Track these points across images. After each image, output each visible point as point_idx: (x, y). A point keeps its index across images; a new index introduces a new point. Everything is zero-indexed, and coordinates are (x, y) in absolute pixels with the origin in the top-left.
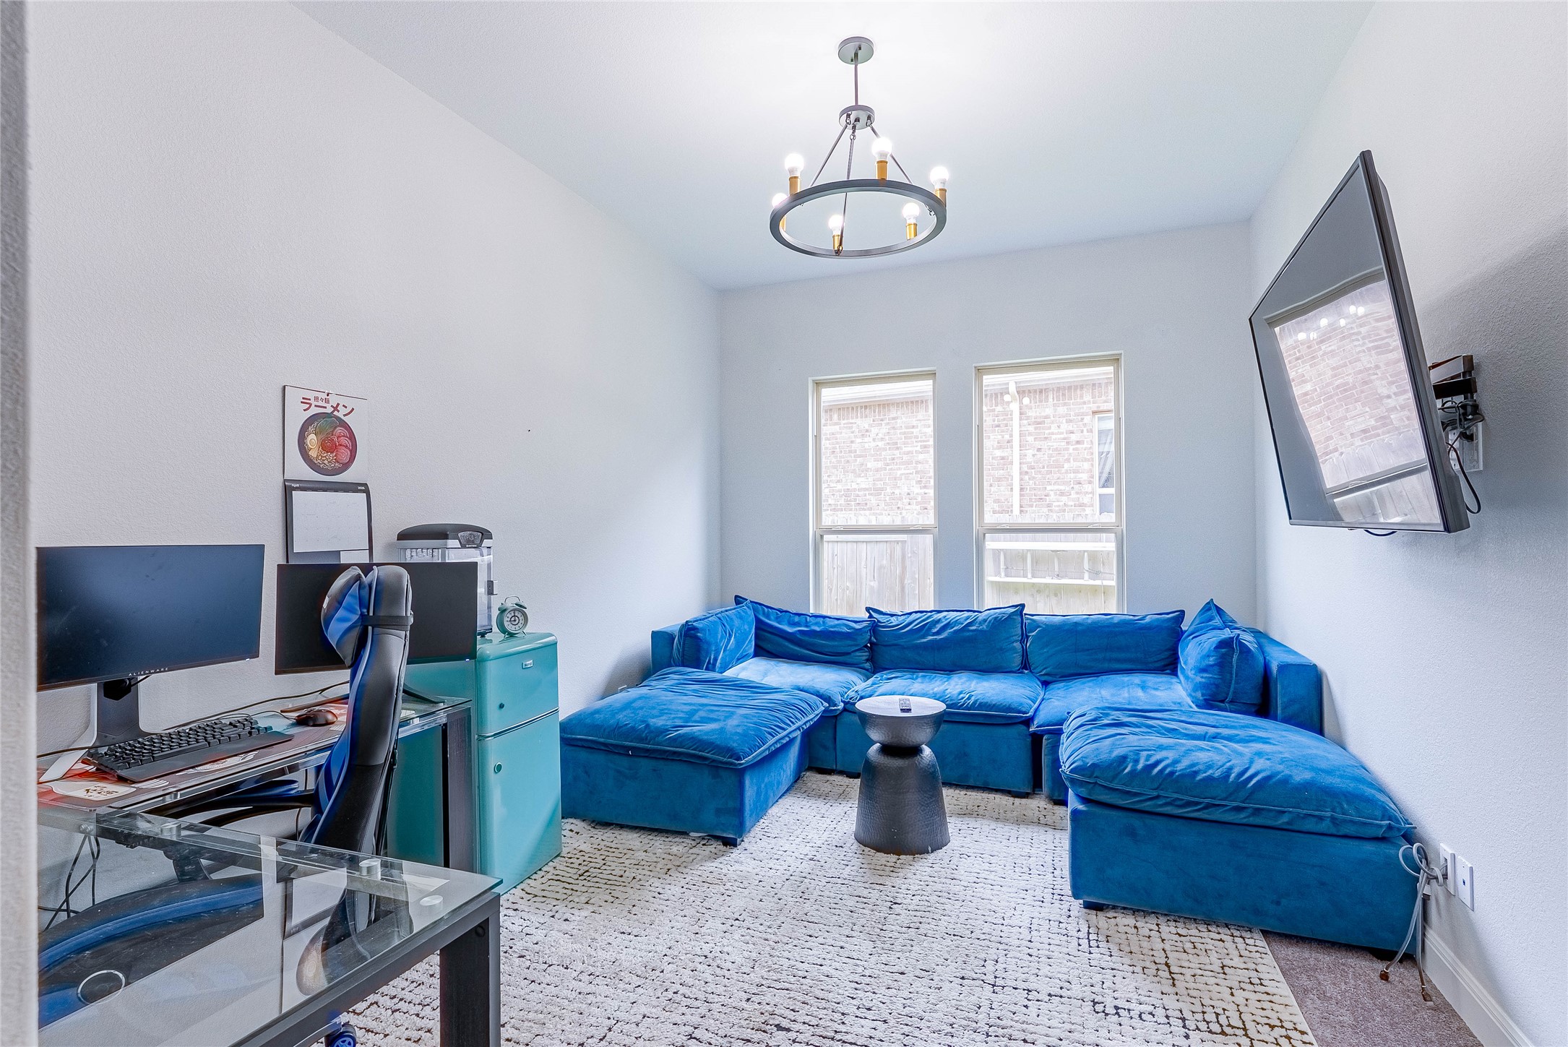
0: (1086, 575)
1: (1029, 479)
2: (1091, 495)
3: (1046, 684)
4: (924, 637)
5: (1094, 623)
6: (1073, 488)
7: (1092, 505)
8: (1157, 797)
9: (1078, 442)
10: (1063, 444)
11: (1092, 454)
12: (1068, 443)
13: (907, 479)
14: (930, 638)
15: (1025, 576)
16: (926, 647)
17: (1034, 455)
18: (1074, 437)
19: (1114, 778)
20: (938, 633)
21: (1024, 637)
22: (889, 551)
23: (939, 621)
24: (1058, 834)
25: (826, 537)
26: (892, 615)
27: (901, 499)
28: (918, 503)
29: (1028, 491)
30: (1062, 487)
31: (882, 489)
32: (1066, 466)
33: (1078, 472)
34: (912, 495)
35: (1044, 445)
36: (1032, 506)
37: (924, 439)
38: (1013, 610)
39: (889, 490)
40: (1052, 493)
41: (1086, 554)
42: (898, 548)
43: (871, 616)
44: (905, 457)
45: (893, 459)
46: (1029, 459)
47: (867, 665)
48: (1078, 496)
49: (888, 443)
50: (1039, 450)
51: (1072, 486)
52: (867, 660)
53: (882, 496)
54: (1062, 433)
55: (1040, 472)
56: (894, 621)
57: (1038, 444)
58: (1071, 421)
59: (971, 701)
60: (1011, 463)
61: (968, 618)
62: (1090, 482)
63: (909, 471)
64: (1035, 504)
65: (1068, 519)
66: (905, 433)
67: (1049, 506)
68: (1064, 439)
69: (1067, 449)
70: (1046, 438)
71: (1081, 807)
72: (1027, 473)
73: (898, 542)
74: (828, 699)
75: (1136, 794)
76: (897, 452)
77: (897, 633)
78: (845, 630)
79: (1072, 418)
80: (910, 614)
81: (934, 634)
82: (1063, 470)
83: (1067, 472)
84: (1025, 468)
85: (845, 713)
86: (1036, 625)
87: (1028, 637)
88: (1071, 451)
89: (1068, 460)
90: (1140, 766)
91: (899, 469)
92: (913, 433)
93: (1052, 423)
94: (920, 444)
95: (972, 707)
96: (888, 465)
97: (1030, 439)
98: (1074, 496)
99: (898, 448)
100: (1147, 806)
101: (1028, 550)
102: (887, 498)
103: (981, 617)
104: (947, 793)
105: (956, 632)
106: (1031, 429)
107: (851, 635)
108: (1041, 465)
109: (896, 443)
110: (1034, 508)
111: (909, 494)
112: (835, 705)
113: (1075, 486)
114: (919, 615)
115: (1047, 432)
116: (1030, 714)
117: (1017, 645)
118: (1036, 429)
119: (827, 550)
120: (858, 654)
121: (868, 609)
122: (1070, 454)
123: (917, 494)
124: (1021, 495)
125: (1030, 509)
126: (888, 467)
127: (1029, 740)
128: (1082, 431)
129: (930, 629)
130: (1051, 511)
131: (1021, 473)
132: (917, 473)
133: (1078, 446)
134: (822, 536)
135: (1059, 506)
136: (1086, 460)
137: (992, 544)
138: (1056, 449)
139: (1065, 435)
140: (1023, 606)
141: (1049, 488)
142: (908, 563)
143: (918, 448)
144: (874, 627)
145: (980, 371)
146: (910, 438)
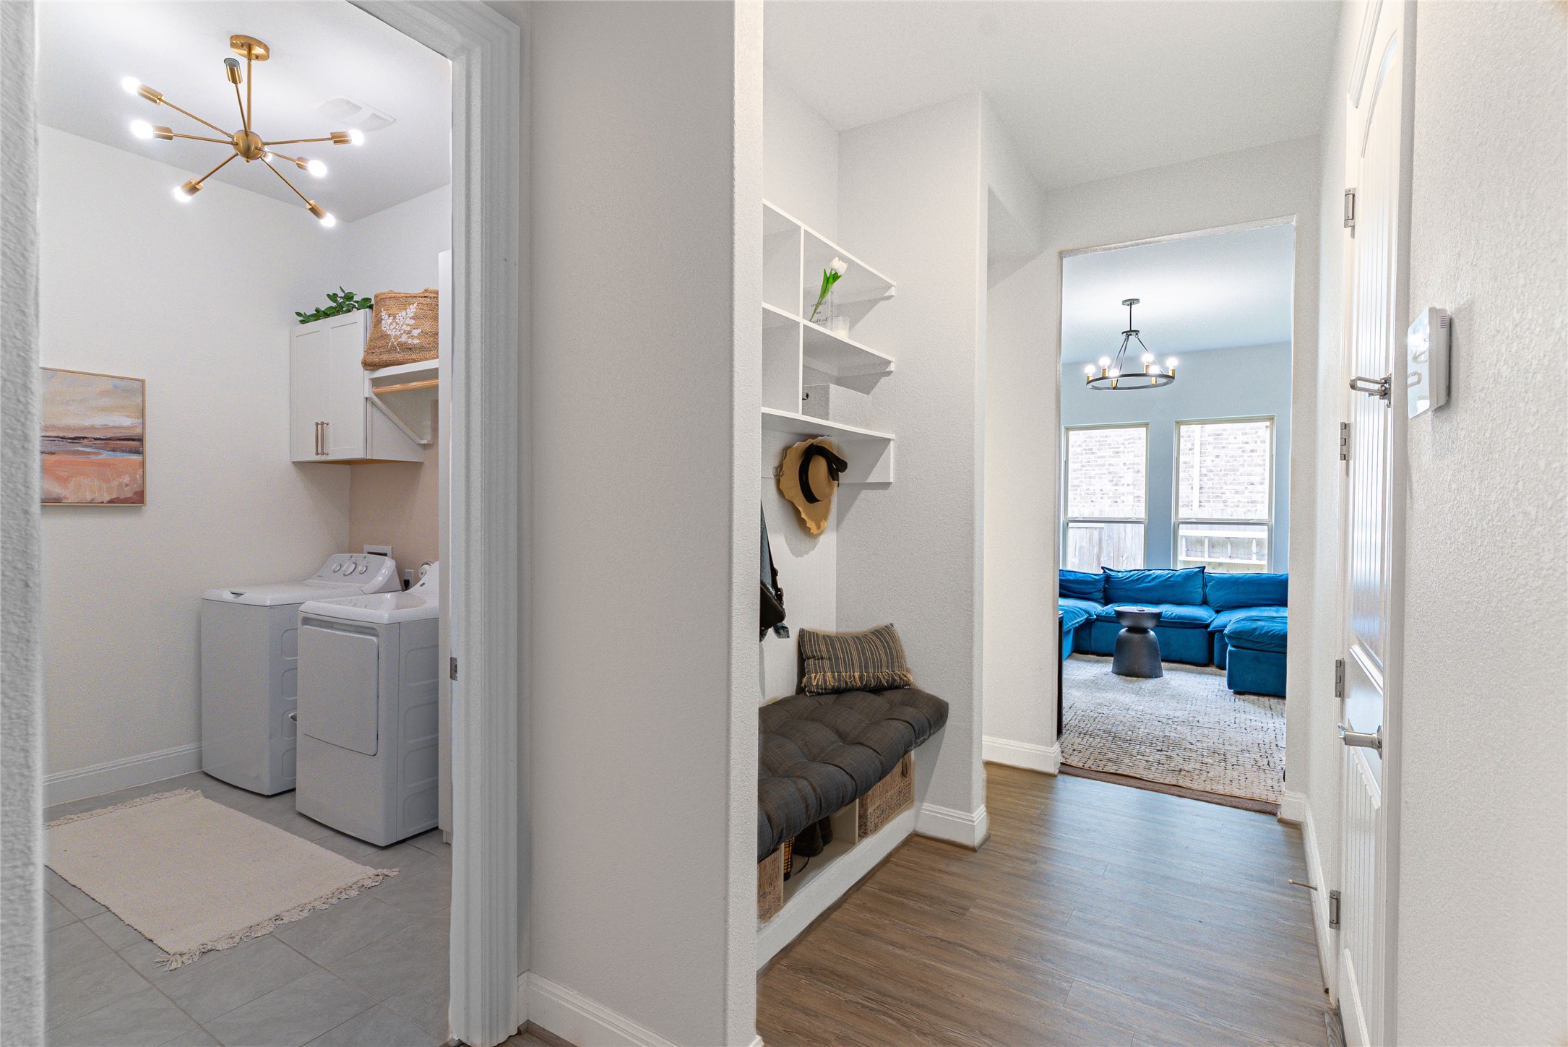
0: (1254, 557)
1: (1208, 480)
2: (1263, 494)
3: (1217, 612)
4: (1140, 584)
5: (1249, 577)
6: (1246, 488)
7: (1263, 502)
8: (1270, 644)
9: (1252, 451)
10: (1239, 452)
11: (1264, 460)
12: (1243, 451)
13: (1100, 478)
14: (1145, 585)
15: (1203, 556)
16: (1141, 590)
17: (1213, 461)
18: (1248, 447)
19: (1250, 636)
20: (1149, 582)
21: (1205, 586)
22: (1088, 535)
23: (1150, 575)
24: (1222, 678)
25: (1070, 525)
26: (1119, 572)
27: (1094, 494)
28: (1109, 498)
29: (1206, 490)
30: (1235, 487)
31: (1078, 486)
32: (1241, 470)
33: (1251, 475)
34: (1104, 491)
35: (1222, 453)
36: (1209, 502)
37: (1116, 446)
38: (1198, 570)
39: (1085, 487)
40: (1227, 491)
41: (1254, 540)
42: (1096, 533)
43: (1105, 572)
44: (1100, 461)
45: (1089, 462)
46: (1209, 463)
47: (1102, 601)
48: (1250, 494)
49: (1085, 449)
50: (1217, 457)
51: (1246, 486)
52: (1102, 598)
53: (1078, 491)
54: (1238, 443)
55: (1218, 475)
56: (1120, 575)
57: (1217, 452)
58: (1246, 434)
59: (1173, 615)
60: (1192, 467)
61: (1168, 574)
62: (1262, 483)
63: (1102, 472)
64: (1212, 500)
65: (1240, 515)
66: (1099, 441)
67: (1224, 502)
68: (1240, 448)
69: (1243, 456)
70: (1224, 447)
71: (1233, 649)
72: (1206, 475)
73: (1096, 528)
74: (1088, 613)
75: (1262, 643)
76: (1092, 456)
77: (1122, 582)
78: (1089, 579)
79: (1247, 431)
80: (1131, 571)
81: (1147, 582)
82: (1238, 473)
83: (1241, 475)
84: (1204, 471)
85: (1097, 622)
86: (1212, 578)
87: (1207, 586)
88: (1246, 458)
89: (1243, 465)
90: (1263, 631)
91: (1094, 470)
92: (1106, 441)
93: (1230, 435)
94: (1113, 450)
95: (1174, 618)
96: (1083, 466)
97: (1210, 448)
98: (1247, 494)
99: (1093, 453)
100: (1265, 648)
101: (1206, 537)
102: (1083, 493)
103: (1177, 573)
104: (1163, 664)
105: (1161, 582)
106: (1211, 439)
107: (1093, 583)
108: (1218, 469)
109: (1092, 449)
110: (1211, 503)
111: (1101, 490)
112: (1092, 616)
113: (1248, 487)
114: (1137, 572)
115: (1224, 442)
116: (1209, 622)
117: (1200, 590)
118: (1215, 439)
119: (1071, 533)
120: (1097, 593)
121: (1103, 568)
122: (1245, 461)
123: (1109, 490)
124: (1200, 493)
125: (1208, 504)
126: (1084, 469)
127: (1207, 635)
128: (1256, 442)
129: (1144, 579)
130: (1227, 506)
131: (1201, 475)
132: (1109, 473)
133: (1252, 454)
134: (1068, 524)
135: (1233, 502)
136: (1259, 465)
137: (1184, 531)
138: (1232, 457)
139: (1241, 445)
140: (1204, 568)
141: (1225, 487)
142: (1104, 545)
143: (1111, 454)
144: (1108, 578)
145: (1179, 423)
146: (1104, 445)
